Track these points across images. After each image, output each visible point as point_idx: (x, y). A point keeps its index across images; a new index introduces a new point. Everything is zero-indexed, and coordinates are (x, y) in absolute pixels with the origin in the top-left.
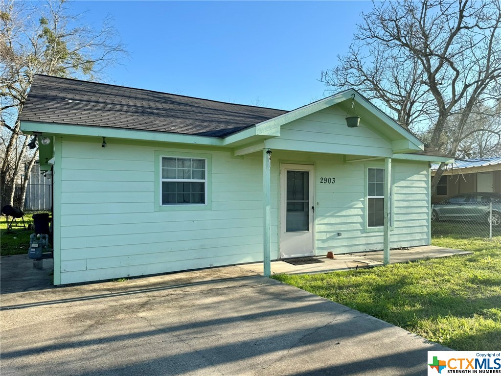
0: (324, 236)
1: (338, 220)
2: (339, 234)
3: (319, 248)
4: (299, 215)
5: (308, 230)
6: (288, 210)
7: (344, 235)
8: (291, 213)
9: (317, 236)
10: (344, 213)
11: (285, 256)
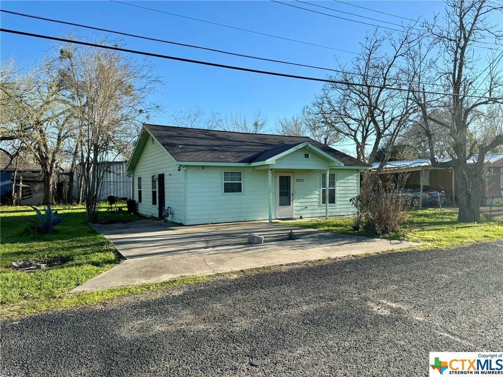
0: (298, 208)
1: (306, 200)
2: (306, 208)
3: (295, 214)
4: (286, 198)
5: (290, 205)
6: (280, 195)
7: (309, 208)
8: (282, 197)
9: (295, 208)
10: (309, 197)
11: (279, 218)
